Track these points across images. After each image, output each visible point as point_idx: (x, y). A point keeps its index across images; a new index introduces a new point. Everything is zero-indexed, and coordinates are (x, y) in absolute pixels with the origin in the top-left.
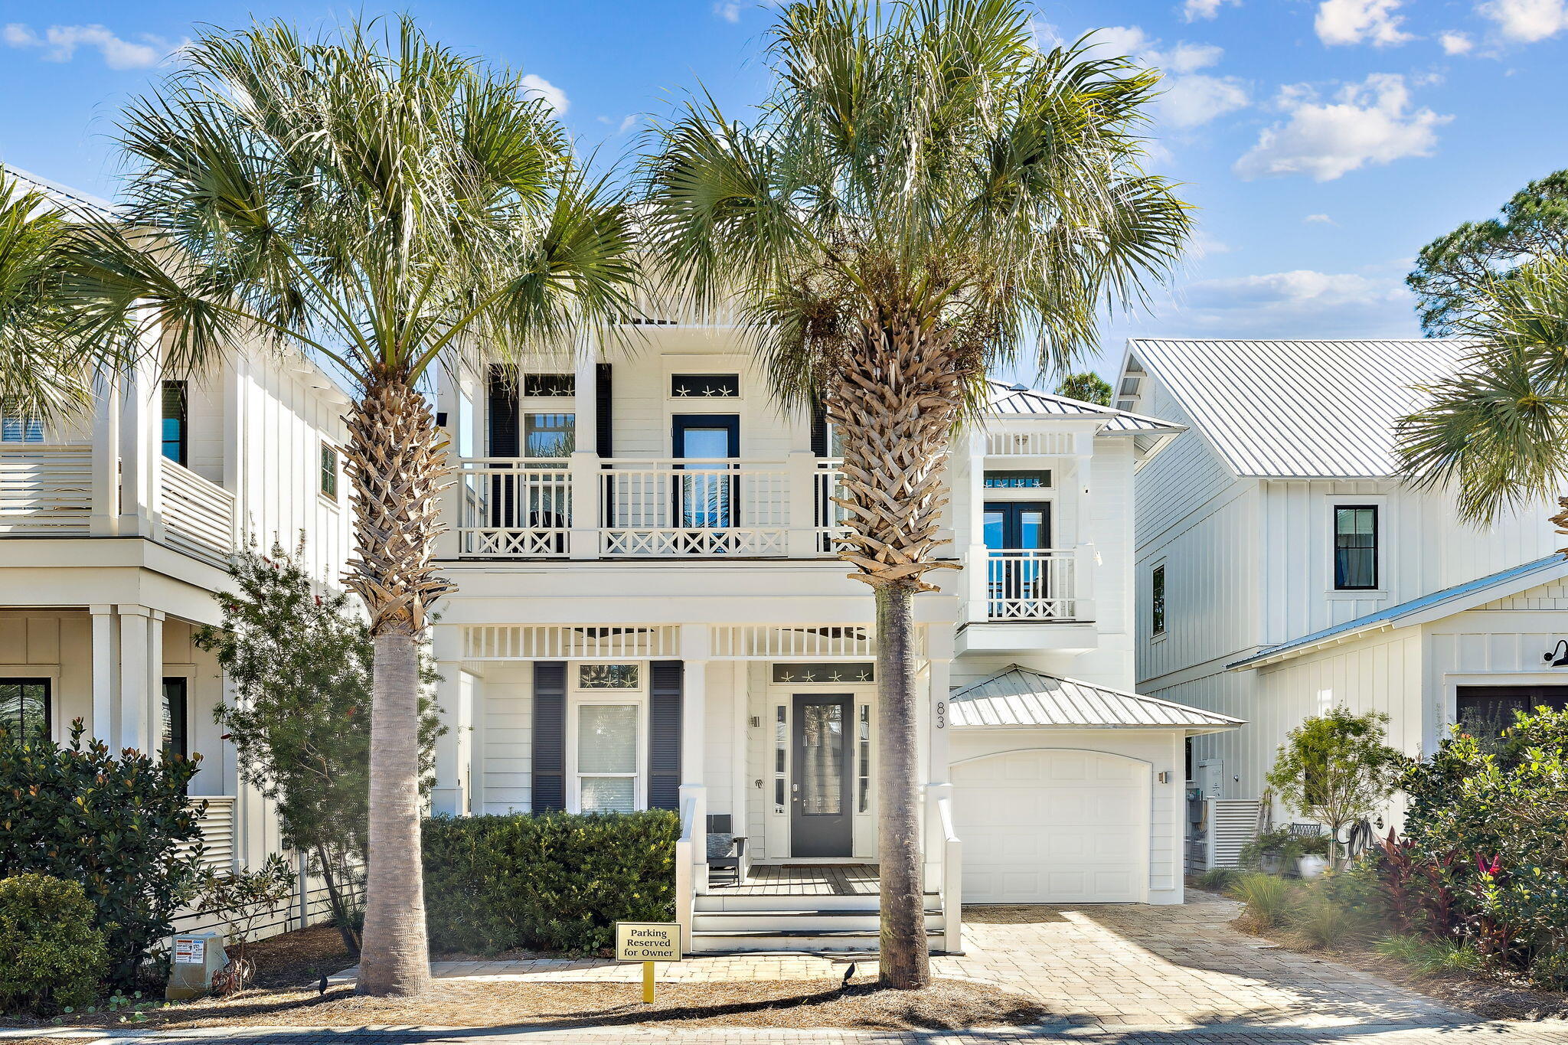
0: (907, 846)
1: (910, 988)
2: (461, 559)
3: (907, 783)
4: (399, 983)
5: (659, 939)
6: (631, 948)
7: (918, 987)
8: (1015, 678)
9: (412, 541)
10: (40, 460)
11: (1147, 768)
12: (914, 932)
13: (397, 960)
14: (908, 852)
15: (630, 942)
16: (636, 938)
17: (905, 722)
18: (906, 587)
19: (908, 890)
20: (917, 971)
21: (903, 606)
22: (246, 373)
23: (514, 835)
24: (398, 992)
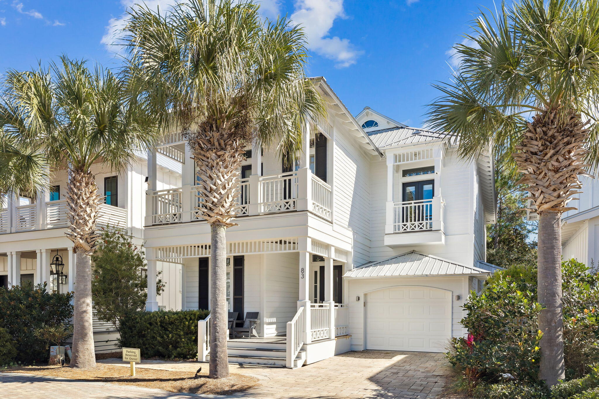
0: (216, 324)
1: (215, 378)
2: (153, 225)
3: (217, 300)
4: (78, 364)
5: (133, 354)
6: (127, 357)
7: (217, 378)
8: (413, 256)
9: (83, 222)
10: (59, 205)
11: (450, 293)
12: (217, 357)
13: (77, 357)
14: (216, 326)
15: (126, 355)
16: (128, 353)
17: (216, 277)
18: (218, 225)
19: (216, 341)
20: (217, 372)
21: (217, 233)
22: (132, 170)
23: (151, 318)
24: (77, 367)
